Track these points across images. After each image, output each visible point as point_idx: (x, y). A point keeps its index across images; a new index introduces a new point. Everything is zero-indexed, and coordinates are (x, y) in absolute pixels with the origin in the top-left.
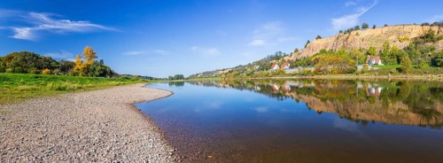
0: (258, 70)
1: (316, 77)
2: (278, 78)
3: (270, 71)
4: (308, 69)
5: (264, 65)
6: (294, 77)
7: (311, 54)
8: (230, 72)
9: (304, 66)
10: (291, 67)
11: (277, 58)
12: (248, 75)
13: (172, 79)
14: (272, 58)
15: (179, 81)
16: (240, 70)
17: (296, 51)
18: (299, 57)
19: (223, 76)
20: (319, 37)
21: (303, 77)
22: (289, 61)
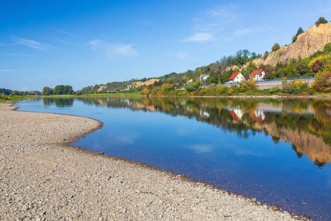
0: (207, 82)
1: (317, 96)
2: (243, 97)
3: (228, 85)
4: (303, 81)
5: (218, 73)
6: (274, 97)
7: (306, 53)
8: (156, 84)
9: (293, 76)
10: (268, 78)
11: (240, 61)
12: (190, 90)
13: (51, 92)
14: (230, 62)
15: (64, 96)
16: (174, 81)
17: (276, 48)
18: (283, 59)
19: (145, 90)
20: (322, 21)
21: (293, 97)
22: (263, 68)
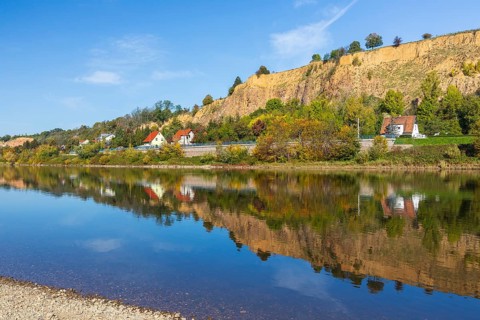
0: (112, 145)
1: (259, 167)
2: (164, 166)
3: (143, 149)
4: (239, 147)
5: (128, 132)
6: (206, 167)
7: (245, 111)
8: (27, 145)
9: (230, 139)
10: (198, 141)
11: (160, 116)
12: (84, 157)
14: (146, 116)
16: (60, 141)
17: (208, 101)
18: (216, 117)
19: (8, 155)
20: (263, 71)
21: (230, 167)
22: (191, 127)
